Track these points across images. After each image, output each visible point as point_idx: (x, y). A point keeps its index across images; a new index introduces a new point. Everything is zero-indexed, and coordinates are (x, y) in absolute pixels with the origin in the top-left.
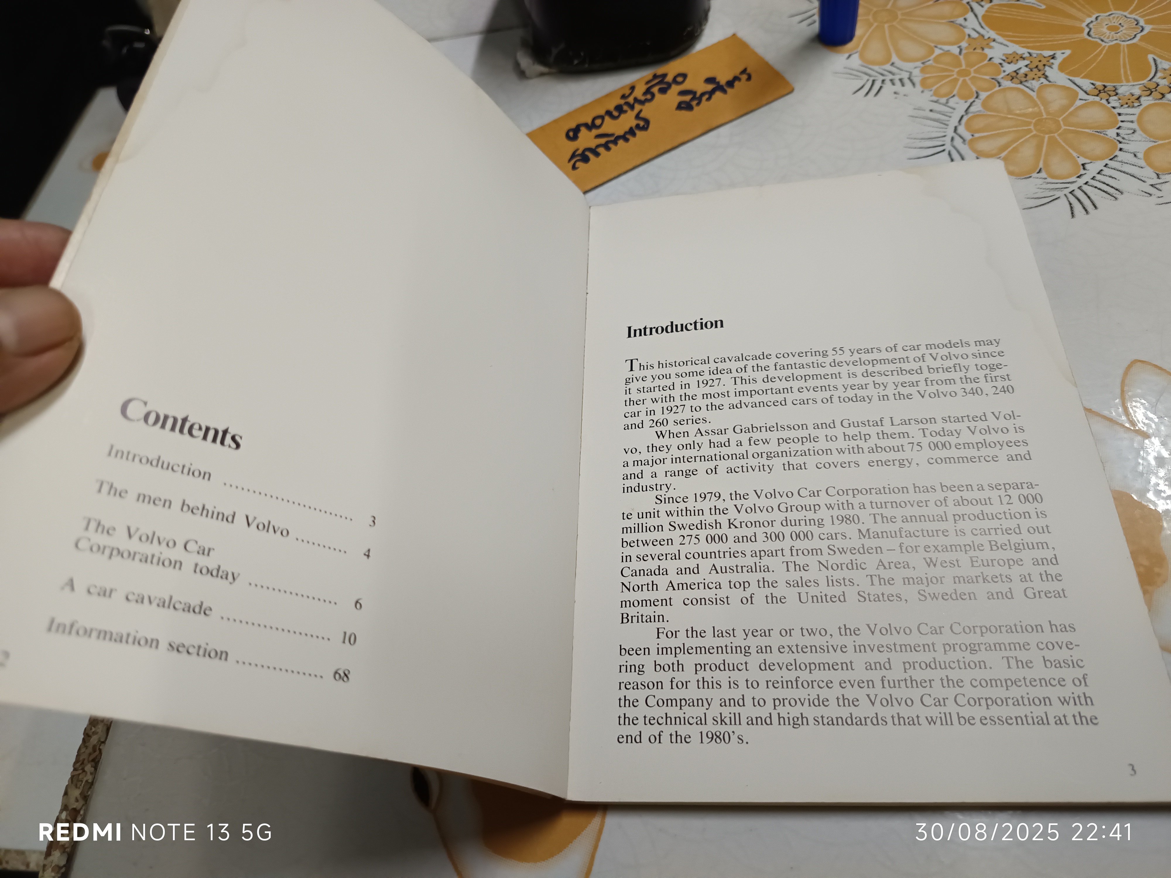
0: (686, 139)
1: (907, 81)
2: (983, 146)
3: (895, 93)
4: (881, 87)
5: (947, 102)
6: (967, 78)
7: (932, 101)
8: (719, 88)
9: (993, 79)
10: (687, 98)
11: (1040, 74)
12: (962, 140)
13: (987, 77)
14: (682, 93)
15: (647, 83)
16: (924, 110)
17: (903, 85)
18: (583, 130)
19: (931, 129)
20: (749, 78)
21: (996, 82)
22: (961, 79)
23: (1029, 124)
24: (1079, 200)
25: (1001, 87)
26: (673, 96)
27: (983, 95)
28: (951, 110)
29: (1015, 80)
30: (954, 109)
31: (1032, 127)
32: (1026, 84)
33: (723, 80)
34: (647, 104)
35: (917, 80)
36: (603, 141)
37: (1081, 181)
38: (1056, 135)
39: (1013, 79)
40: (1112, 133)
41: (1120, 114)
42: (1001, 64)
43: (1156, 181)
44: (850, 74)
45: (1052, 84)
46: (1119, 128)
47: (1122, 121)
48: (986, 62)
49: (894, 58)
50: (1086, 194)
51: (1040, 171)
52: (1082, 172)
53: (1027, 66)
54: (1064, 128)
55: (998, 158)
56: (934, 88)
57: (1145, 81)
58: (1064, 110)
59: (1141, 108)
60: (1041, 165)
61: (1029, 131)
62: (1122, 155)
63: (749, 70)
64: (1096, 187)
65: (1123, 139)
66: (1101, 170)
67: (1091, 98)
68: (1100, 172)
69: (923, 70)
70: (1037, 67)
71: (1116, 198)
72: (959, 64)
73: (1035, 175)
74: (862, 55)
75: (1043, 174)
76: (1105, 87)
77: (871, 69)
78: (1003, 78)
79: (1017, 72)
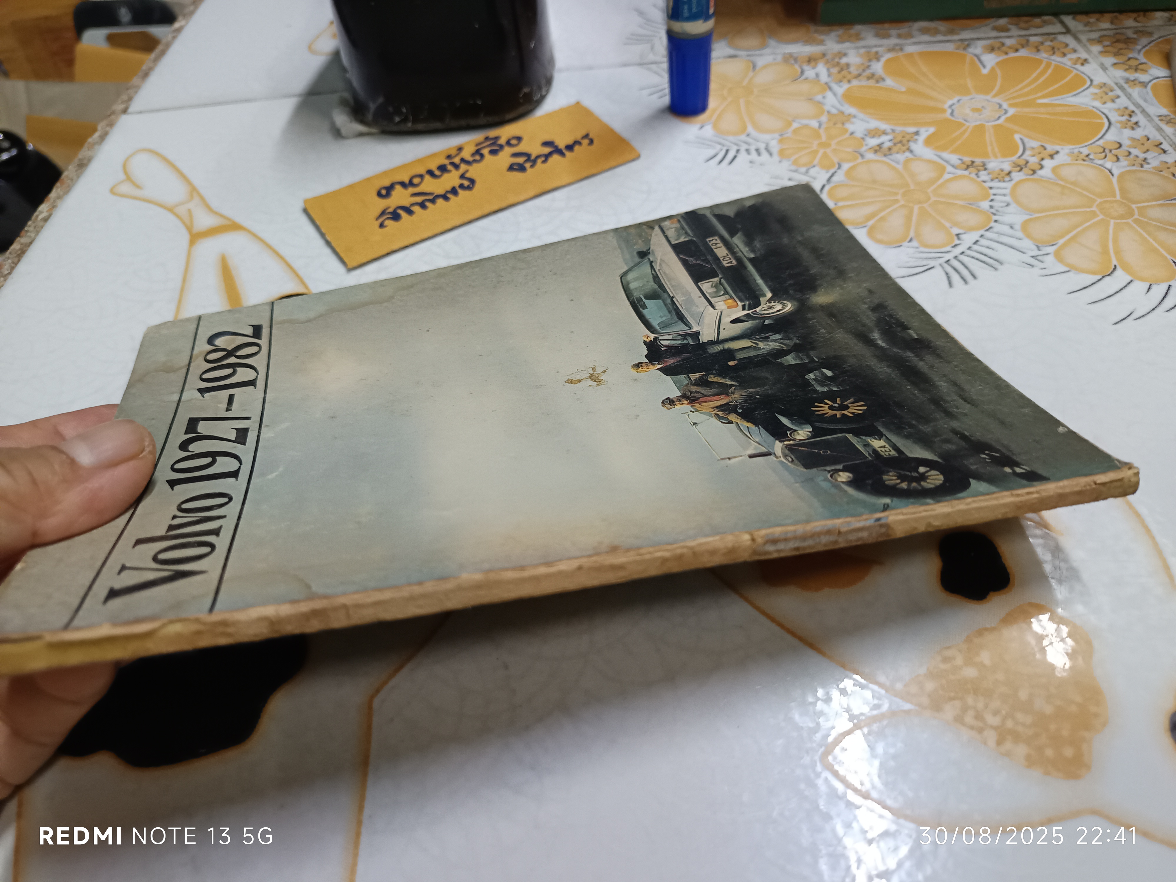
0: (516, 200)
1: (763, 151)
2: (847, 215)
3: (751, 162)
4: (735, 157)
5: (807, 172)
6: (828, 151)
7: (791, 171)
8: (559, 151)
9: (855, 152)
10: (521, 160)
11: (904, 148)
13: (849, 150)
14: (515, 155)
15: (477, 145)
16: (782, 179)
17: (759, 154)
18: (398, 188)
20: (591, 142)
21: (858, 155)
22: (821, 151)
23: (896, 194)
24: (956, 270)
25: (864, 160)
26: (505, 158)
27: (846, 166)
28: (811, 180)
29: (878, 153)
30: (814, 179)
31: (899, 197)
32: (890, 157)
33: (561, 144)
34: (475, 165)
35: (774, 150)
36: (419, 199)
37: (957, 251)
38: (925, 205)
39: (876, 152)
40: (985, 205)
41: (991, 188)
42: (863, 139)
43: (1036, 252)
44: (703, 144)
45: (918, 158)
46: (992, 200)
47: (994, 195)
48: (847, 135)
49: (750, 129)
50: (963, 264)
51: (911, 240)
52: (957, 242)
53: (890, 141)
54: (933, 199)
55: (865, 227)
56: (793, 158)
57: (1014, 158)
58: (932, 181)
59: (1013, 182)
60: (912, 234)
61: (897, 201)
62: (997, 227)
63: (591, 136)
64: (973, 257)
65: (997, 211)
66: (977, 241)
67: (960, 172)
68: (976, 242)
69: (781, 141)
70: (901, 142)
71: (996, 269)
72: (819, 136)
73: (906, 244)
74: (715, 126)
75: (915, 243)
76: (973, 162)
77: (724, 139)
78: (866, 151)
79: (880, 146)
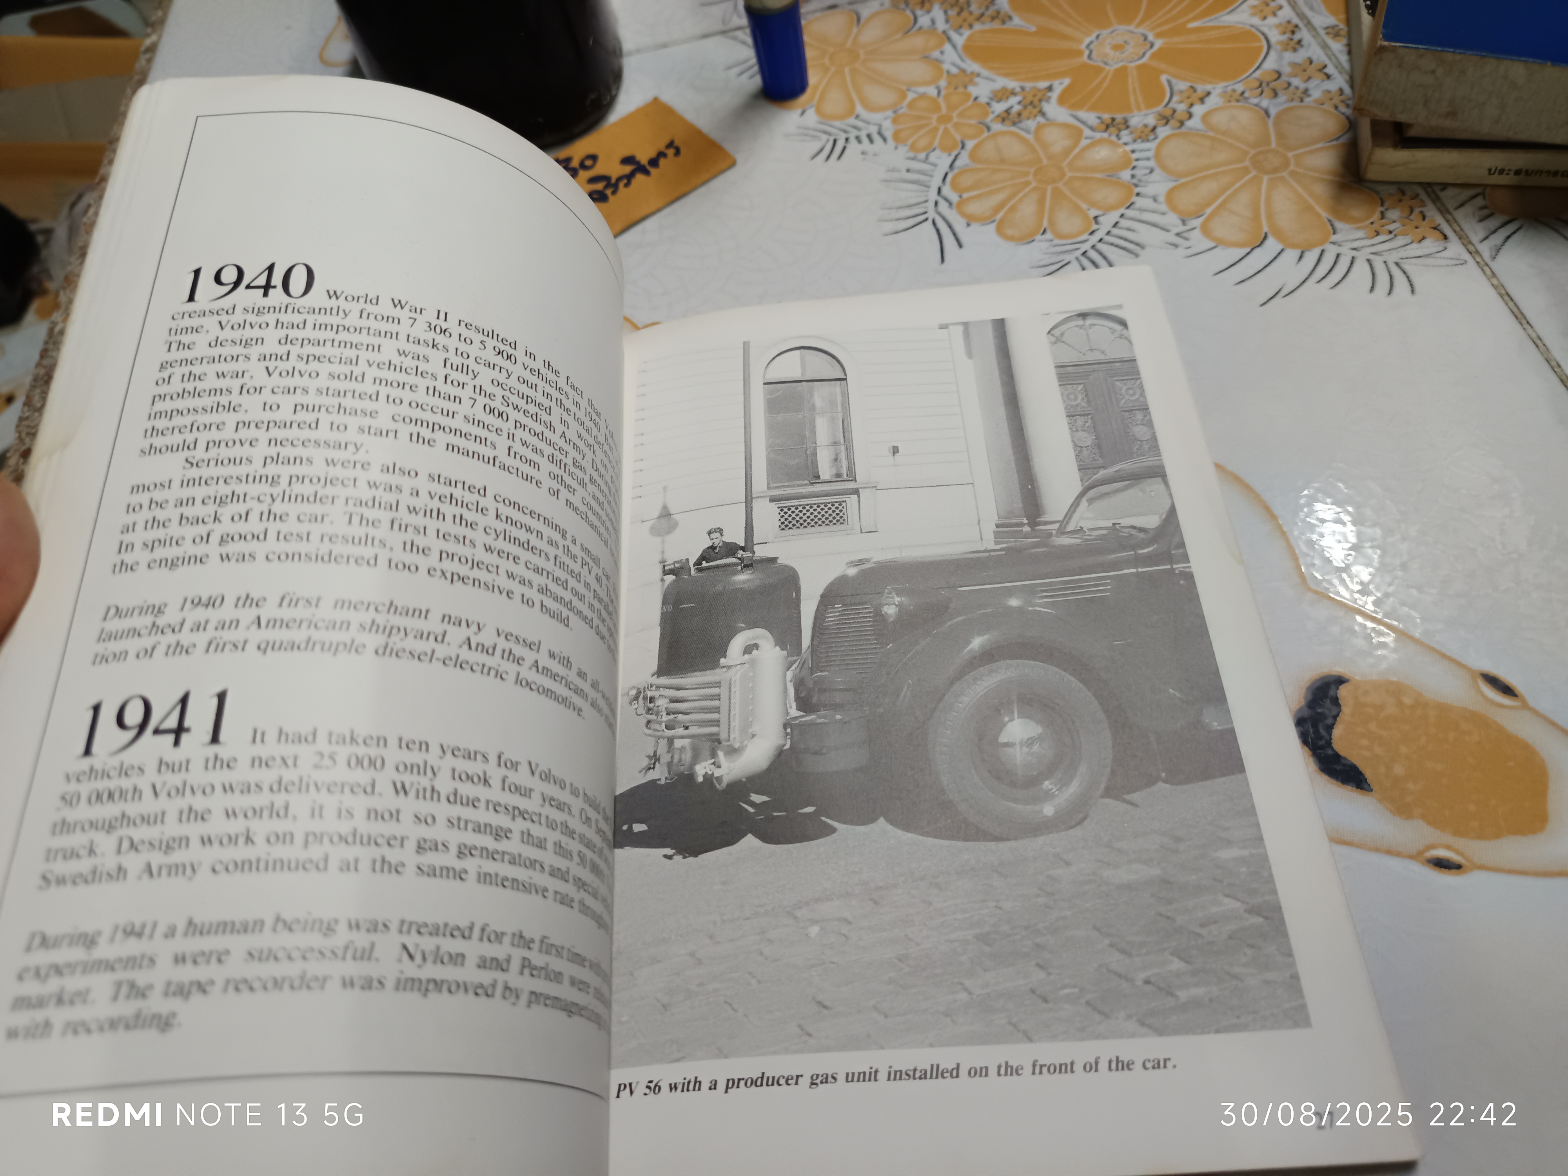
1: (876, 137)
2: (973, 208)
3: (863, 153)
4: (844, 148)
5: (927, 157)
6: (949, 126)
7: (908, 159)
8: (640, 169)
9: (981, 123)
10: (601, 185)
11: (1036, 111)
12: (947, 204)
13: (973, 122)
14: (594, 180)
16: (899, 171)
17: (871, 141)
19: (909, 194)
20: (678, 152)
21: (984, 128)
22: (942, 128)
23: (1026, 174)
24: (1093, 263)
25: (991, 133)
27: (970, 144)
28: (933, 167)
29: (1007, 122)
30: (935, 165)
31: (1031, 178)
32: (1019, 125)
33: (643, 158)
35: (888, 134)
37: (1094, 239)
38: (1060, 185)
39: (1003, 120)
40: (1126, 175)
41: (1133, 151)
42: (988, 104)
43: (1181, 228)
44: (806, 135)
45: (1051, 123)
46: (1134, 168)
47: (1137, 160)
48: (970, 103)
49: (859, 109)
50: (1101, 254)
51: (1044, 232)
52: (1095, 227)
53: (1019, 103)
54: (1069, 174)
55: (993, 221)
56: (910, 142)
57: (1159, 108)
58: (1067, 151)
59: (1158, 141)
60: (1045, 224)
61: (1027, 183)
62: (1140, 202)
63: (677, 143)
64: (1112, 244)
65: (1140, 181)
66: (1117, 223)
67: (1098, 135)
68: (1116, 225)
69: (895, 121)
70: (1031, 103)
71: (1137, 256)
72: (938, 108)
73: (1038, 237)
74: (819, 111)
75: (1048, 235)
76: (1113, 120)
77: (831, 126)
78: (992, 121)
79: (1008, 111)
